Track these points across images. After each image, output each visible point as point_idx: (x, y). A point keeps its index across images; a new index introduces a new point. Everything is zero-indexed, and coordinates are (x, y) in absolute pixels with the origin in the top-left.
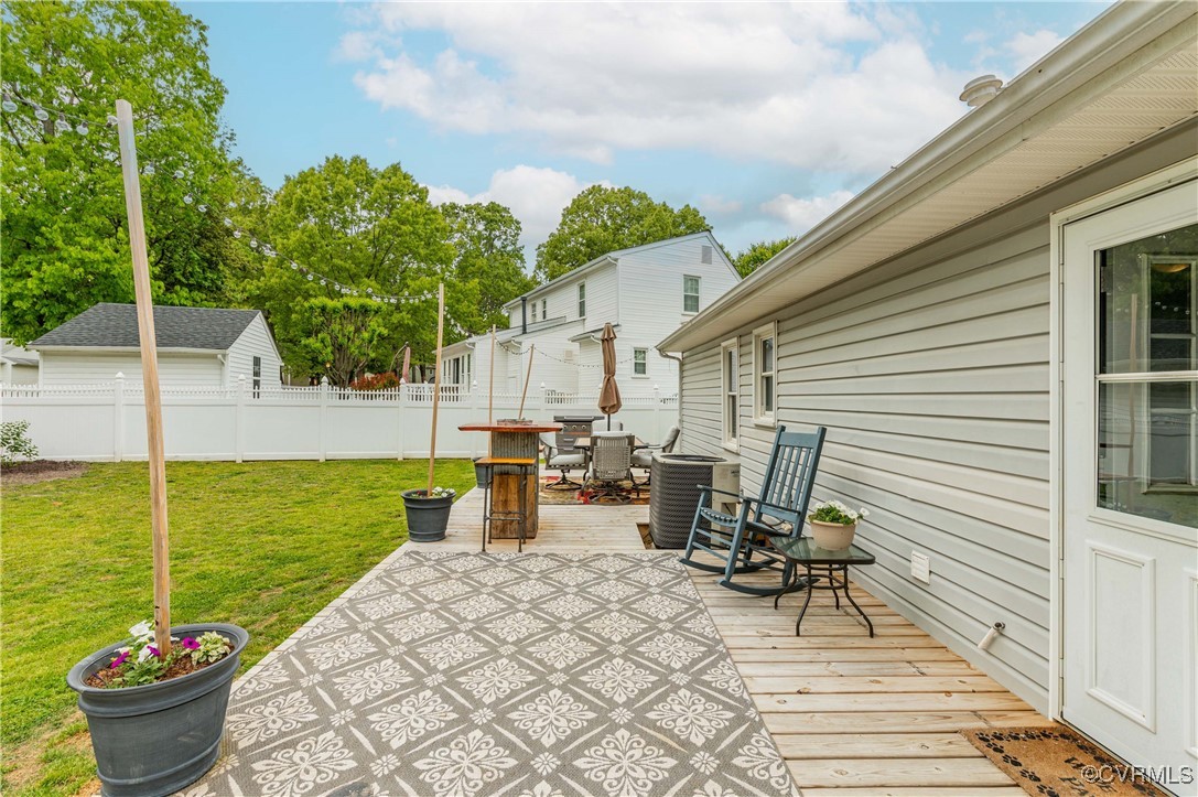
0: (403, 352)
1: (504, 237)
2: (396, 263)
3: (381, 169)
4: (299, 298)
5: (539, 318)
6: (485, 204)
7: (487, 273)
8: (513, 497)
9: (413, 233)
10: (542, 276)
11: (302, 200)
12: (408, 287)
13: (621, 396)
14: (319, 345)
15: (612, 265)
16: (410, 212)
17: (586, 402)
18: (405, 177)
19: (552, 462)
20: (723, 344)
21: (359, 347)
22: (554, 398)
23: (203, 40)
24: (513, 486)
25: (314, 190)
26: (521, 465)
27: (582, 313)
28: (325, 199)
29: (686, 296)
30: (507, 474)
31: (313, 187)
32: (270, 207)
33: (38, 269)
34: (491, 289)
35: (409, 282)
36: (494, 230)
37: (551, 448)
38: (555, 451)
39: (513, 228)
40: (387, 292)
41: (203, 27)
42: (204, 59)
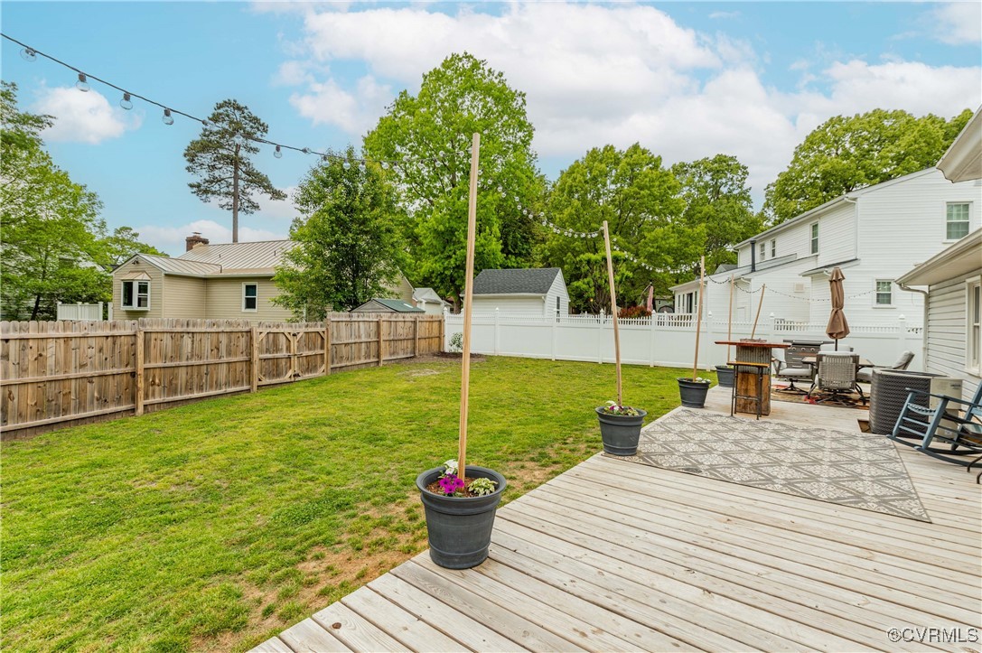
0: (648, 291)
1: (730, 183)
2: (636, 219)
3: (625, 149)
4: (569, 254)
5: (768, 256)
6: (712, 158)
7: (713, 217)
8: (752, 387)
9: (650, 195)
10: (770, 213)
11: (571, 186)
12: (645, 238)
13: (849, 324)
14: (585, 286)
15: (850, 204)
16: (648, 179)
17: (815, 329)
18: (644, 152)
19: (781, 372)
20: (969, 280)
22: (782, 324)
23: (524, 103)
24: (752, 381)
25: (580, 178)
26: (759, 367)
27: (815, 249)
28: (586, 182)
29: (949, 225)
30: (748, 373)
31: (579, 175)
32: (550, 193)
33: (455, 253)
34: (716, 231)
35: (646, 234)
36: (721, 178)
37: (780, 362)
38: (784, 365)
39: (740, 173)
40: (629, 243)
41: (524, 95)
42: (524, 114)
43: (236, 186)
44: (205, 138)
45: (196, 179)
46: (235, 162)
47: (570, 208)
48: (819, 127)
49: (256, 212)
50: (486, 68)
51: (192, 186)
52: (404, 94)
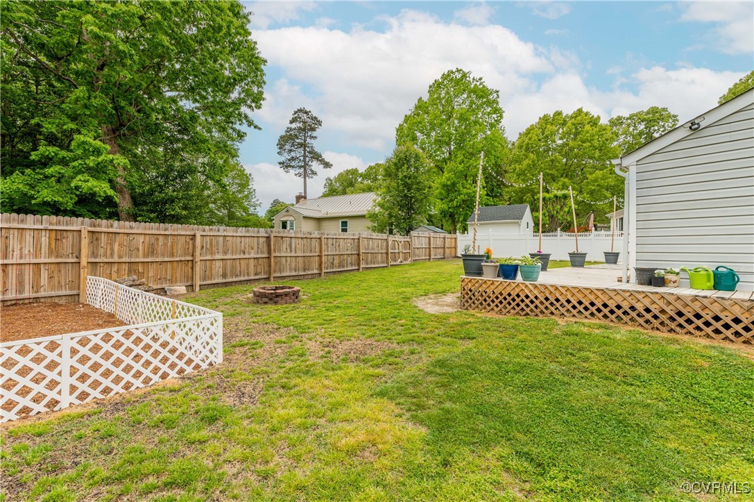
0: (589, 218)
1: (662, 129)
6: (645, 111)
9: (591, 146)
11: (528, 144)
12: (587, 179)
16: (589, 135)
18: (587, 114)
21: (562, 216)
23: (498, 96)
25: (534, 138)
31: (533, 135)
35: (588, 176)
36: (653, 126)
39: (671, 121)
40: (574, 183)
41: (498, 92)
42: (497, 103)
43: (304, 161)
44: (288, 134)
45: (282, 159)
46: (303, 145)
47: (527, 160)
48: (741, 79)
49: (315, 177)
50: (472, 77)
51: (280, 163)
52: (420, 99)
